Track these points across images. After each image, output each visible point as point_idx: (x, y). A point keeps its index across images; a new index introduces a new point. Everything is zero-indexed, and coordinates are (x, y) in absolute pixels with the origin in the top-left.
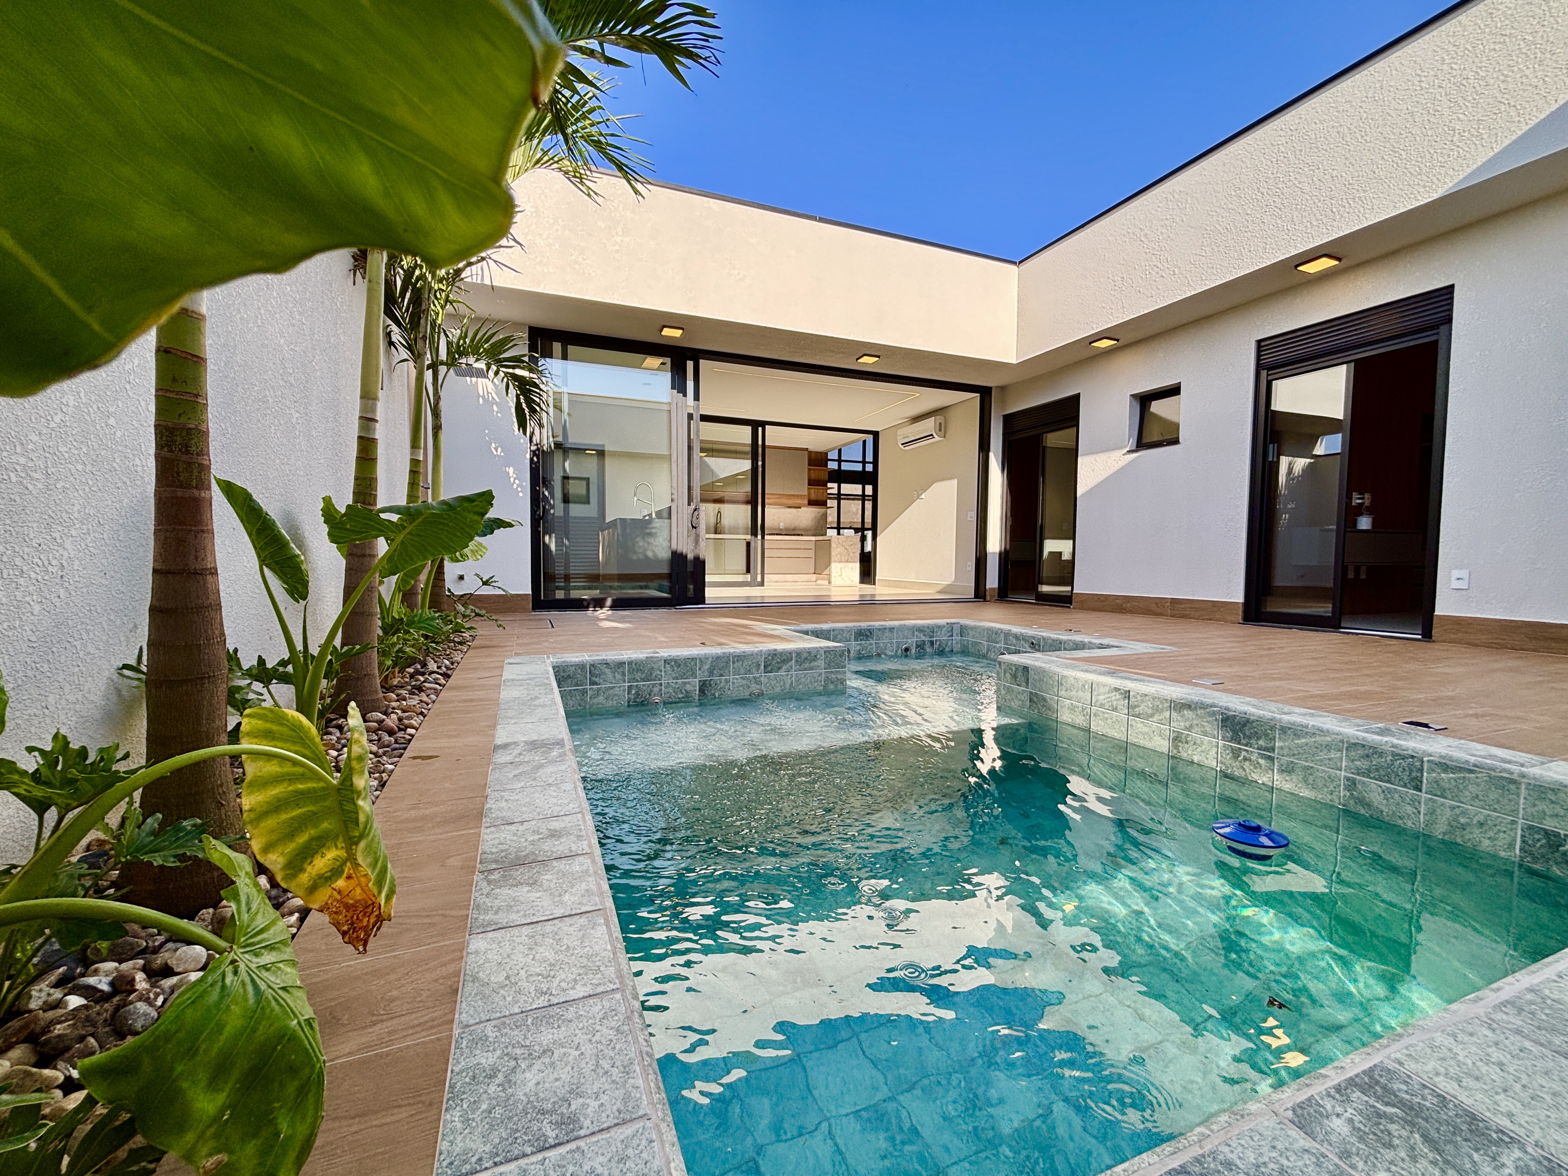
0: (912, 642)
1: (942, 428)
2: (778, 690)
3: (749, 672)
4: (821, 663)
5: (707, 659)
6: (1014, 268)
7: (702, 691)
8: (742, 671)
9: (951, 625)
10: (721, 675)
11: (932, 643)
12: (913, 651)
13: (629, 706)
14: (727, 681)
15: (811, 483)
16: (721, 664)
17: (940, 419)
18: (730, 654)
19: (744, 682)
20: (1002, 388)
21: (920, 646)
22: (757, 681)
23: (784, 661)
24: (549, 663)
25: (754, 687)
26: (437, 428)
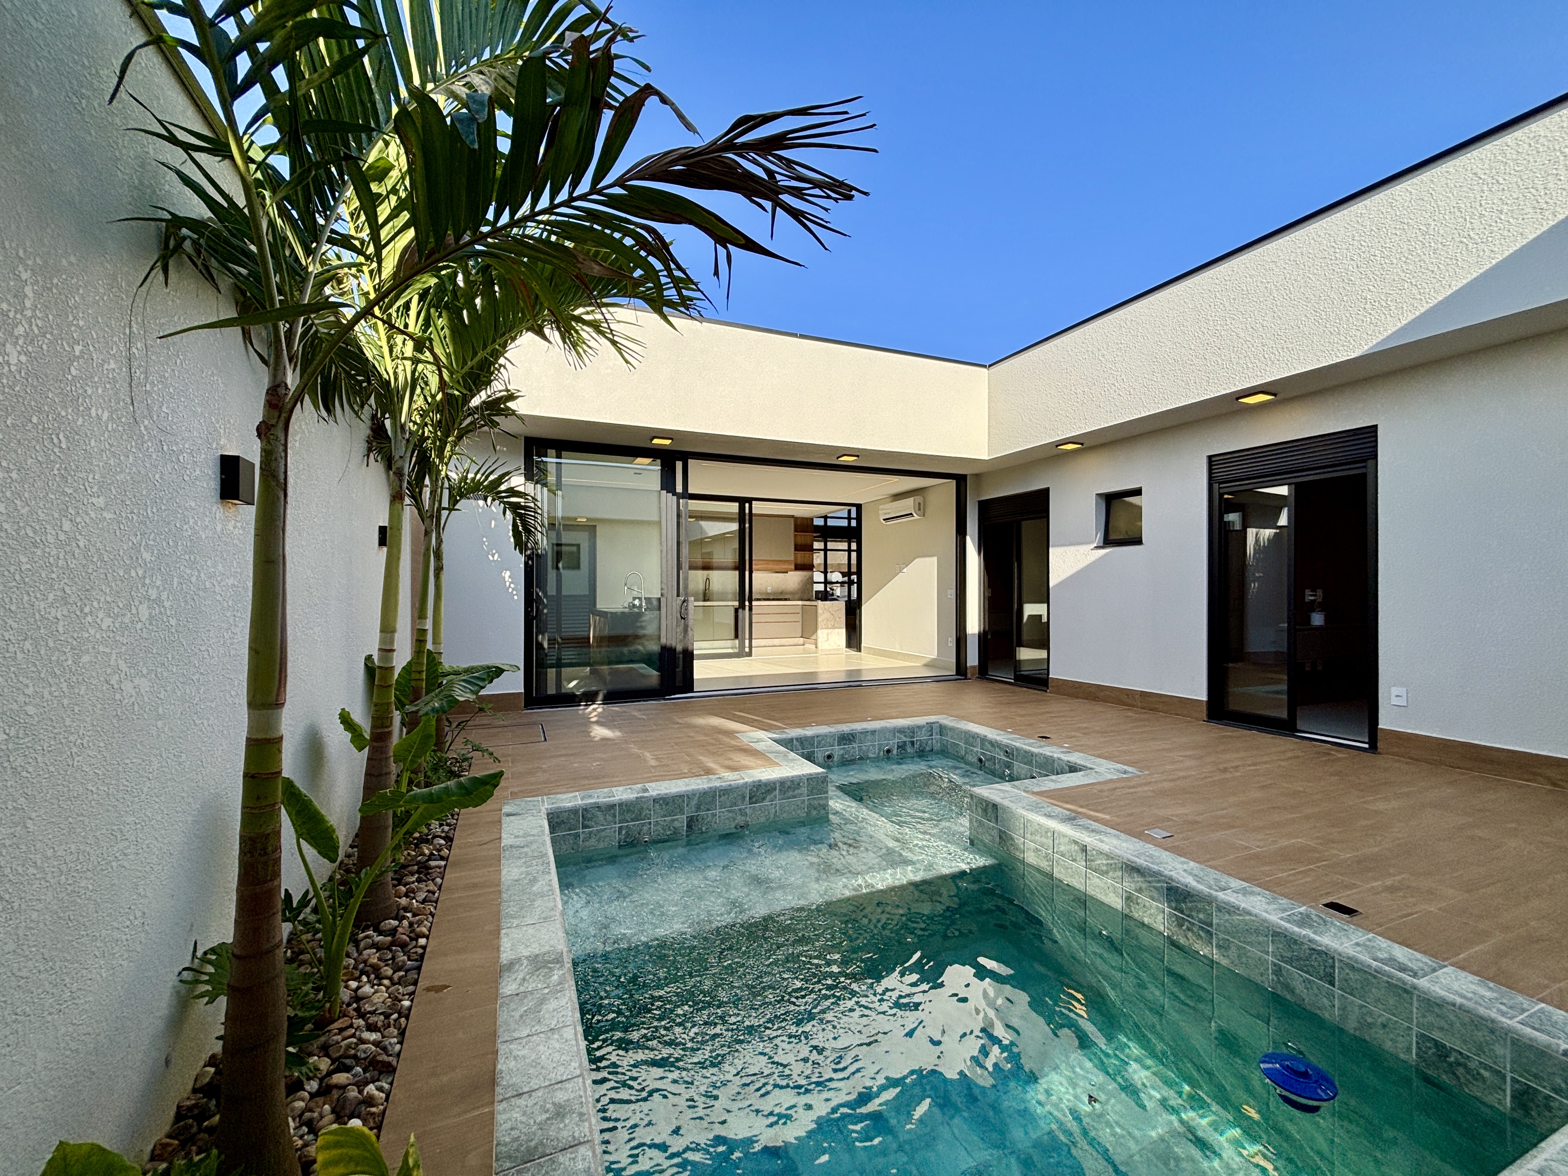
0: (893, 743)
1: (921, 508)
2: (762, 820)
3: (735, 804)
4: (804, 790)
5: (694, 795)
6: (984, 370)
7: (689, 826)
8: (729, 804)
9: (930, 725)
10: (708, 810)
11: (913, 743)
12: (895, 752)
13: (620, 847)
14: (714, 815)
15: (798, 548)
16: (708, 798)
17: (919, 499)
18: (716, 788)
19: (730, 815)
20: (977, 476)
21: (902, 747)
22: (742, 813)
23: (769, 792)
24: (544, 810)
25: (740, 819)
26: (439, 569)
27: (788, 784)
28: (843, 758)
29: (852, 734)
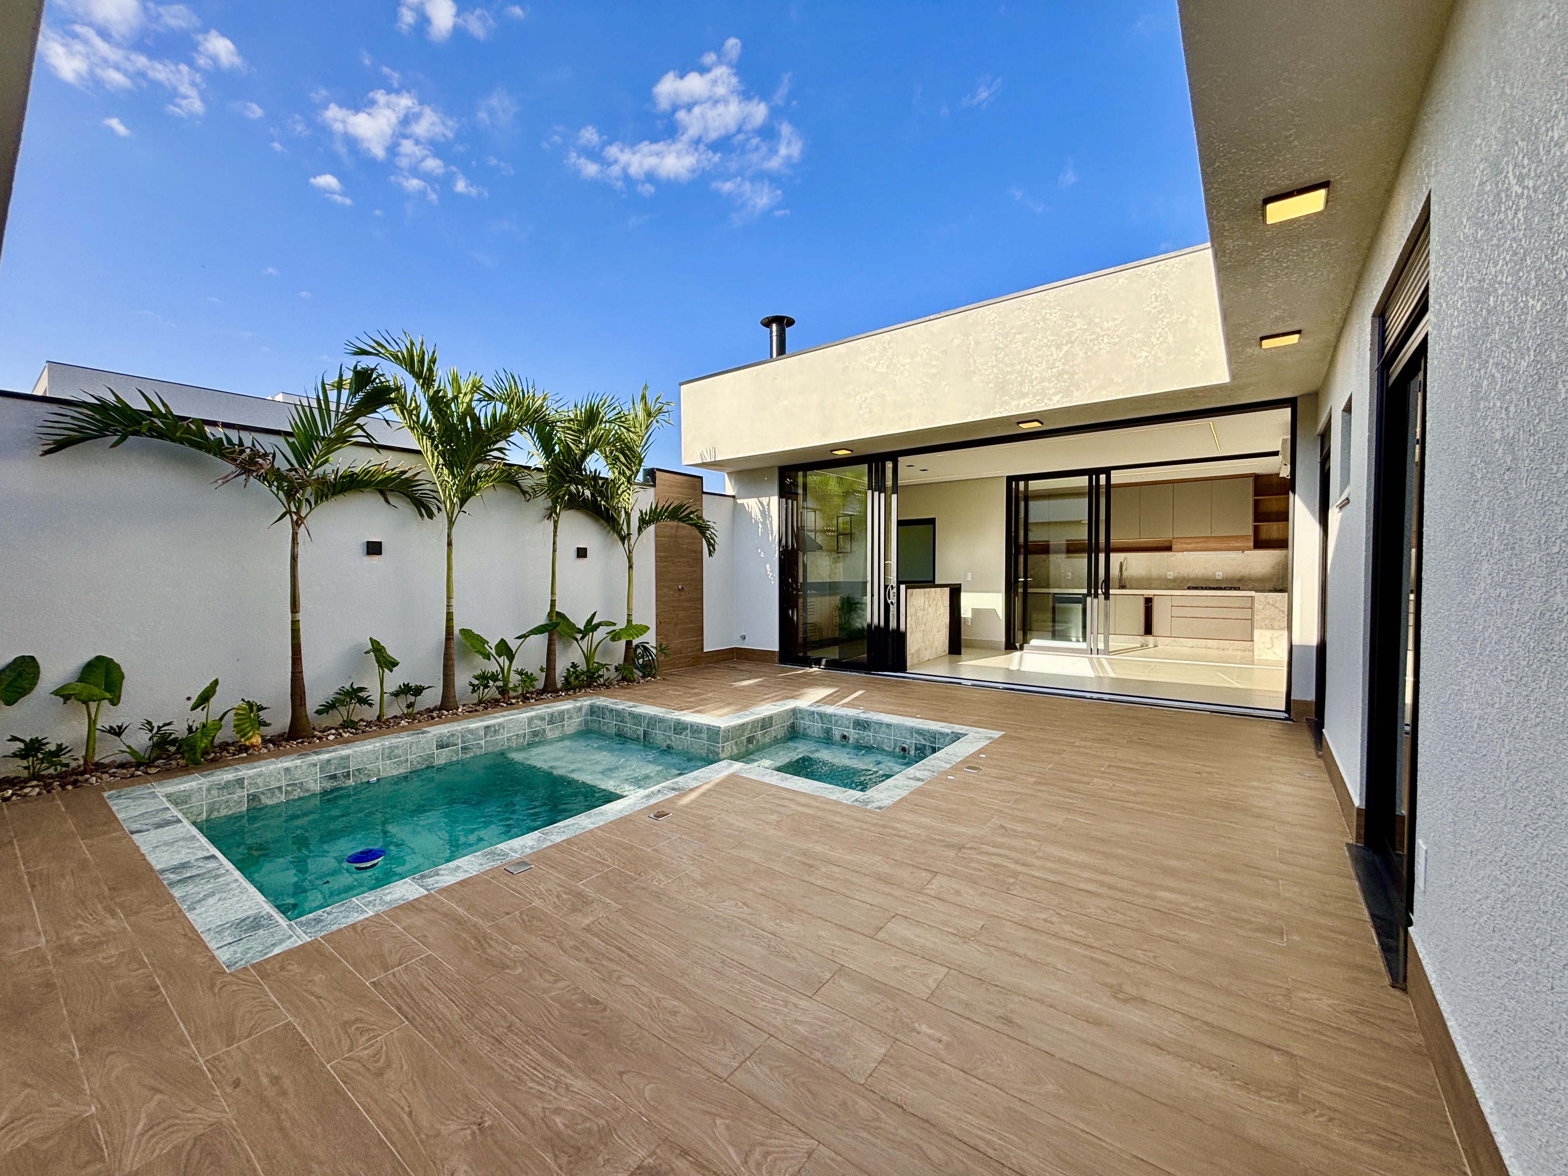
2: (680, 747)
3: (667, 731)
5: (647, 717)
7: (644, 737)
8: (663, 730)
10: (653, 729)
14: (656, 734)
15: (1256, 517)
16: (653, 721)
18: (657, 717)
19: (664, 736)
20: (1314, 396)
22: (670, 737)
23: (684, 730)
24: (588, 702)
25: (669, 742)
26: (631, 567)
27: (695, 728)
28: (858, 742)
29: (866, 722)
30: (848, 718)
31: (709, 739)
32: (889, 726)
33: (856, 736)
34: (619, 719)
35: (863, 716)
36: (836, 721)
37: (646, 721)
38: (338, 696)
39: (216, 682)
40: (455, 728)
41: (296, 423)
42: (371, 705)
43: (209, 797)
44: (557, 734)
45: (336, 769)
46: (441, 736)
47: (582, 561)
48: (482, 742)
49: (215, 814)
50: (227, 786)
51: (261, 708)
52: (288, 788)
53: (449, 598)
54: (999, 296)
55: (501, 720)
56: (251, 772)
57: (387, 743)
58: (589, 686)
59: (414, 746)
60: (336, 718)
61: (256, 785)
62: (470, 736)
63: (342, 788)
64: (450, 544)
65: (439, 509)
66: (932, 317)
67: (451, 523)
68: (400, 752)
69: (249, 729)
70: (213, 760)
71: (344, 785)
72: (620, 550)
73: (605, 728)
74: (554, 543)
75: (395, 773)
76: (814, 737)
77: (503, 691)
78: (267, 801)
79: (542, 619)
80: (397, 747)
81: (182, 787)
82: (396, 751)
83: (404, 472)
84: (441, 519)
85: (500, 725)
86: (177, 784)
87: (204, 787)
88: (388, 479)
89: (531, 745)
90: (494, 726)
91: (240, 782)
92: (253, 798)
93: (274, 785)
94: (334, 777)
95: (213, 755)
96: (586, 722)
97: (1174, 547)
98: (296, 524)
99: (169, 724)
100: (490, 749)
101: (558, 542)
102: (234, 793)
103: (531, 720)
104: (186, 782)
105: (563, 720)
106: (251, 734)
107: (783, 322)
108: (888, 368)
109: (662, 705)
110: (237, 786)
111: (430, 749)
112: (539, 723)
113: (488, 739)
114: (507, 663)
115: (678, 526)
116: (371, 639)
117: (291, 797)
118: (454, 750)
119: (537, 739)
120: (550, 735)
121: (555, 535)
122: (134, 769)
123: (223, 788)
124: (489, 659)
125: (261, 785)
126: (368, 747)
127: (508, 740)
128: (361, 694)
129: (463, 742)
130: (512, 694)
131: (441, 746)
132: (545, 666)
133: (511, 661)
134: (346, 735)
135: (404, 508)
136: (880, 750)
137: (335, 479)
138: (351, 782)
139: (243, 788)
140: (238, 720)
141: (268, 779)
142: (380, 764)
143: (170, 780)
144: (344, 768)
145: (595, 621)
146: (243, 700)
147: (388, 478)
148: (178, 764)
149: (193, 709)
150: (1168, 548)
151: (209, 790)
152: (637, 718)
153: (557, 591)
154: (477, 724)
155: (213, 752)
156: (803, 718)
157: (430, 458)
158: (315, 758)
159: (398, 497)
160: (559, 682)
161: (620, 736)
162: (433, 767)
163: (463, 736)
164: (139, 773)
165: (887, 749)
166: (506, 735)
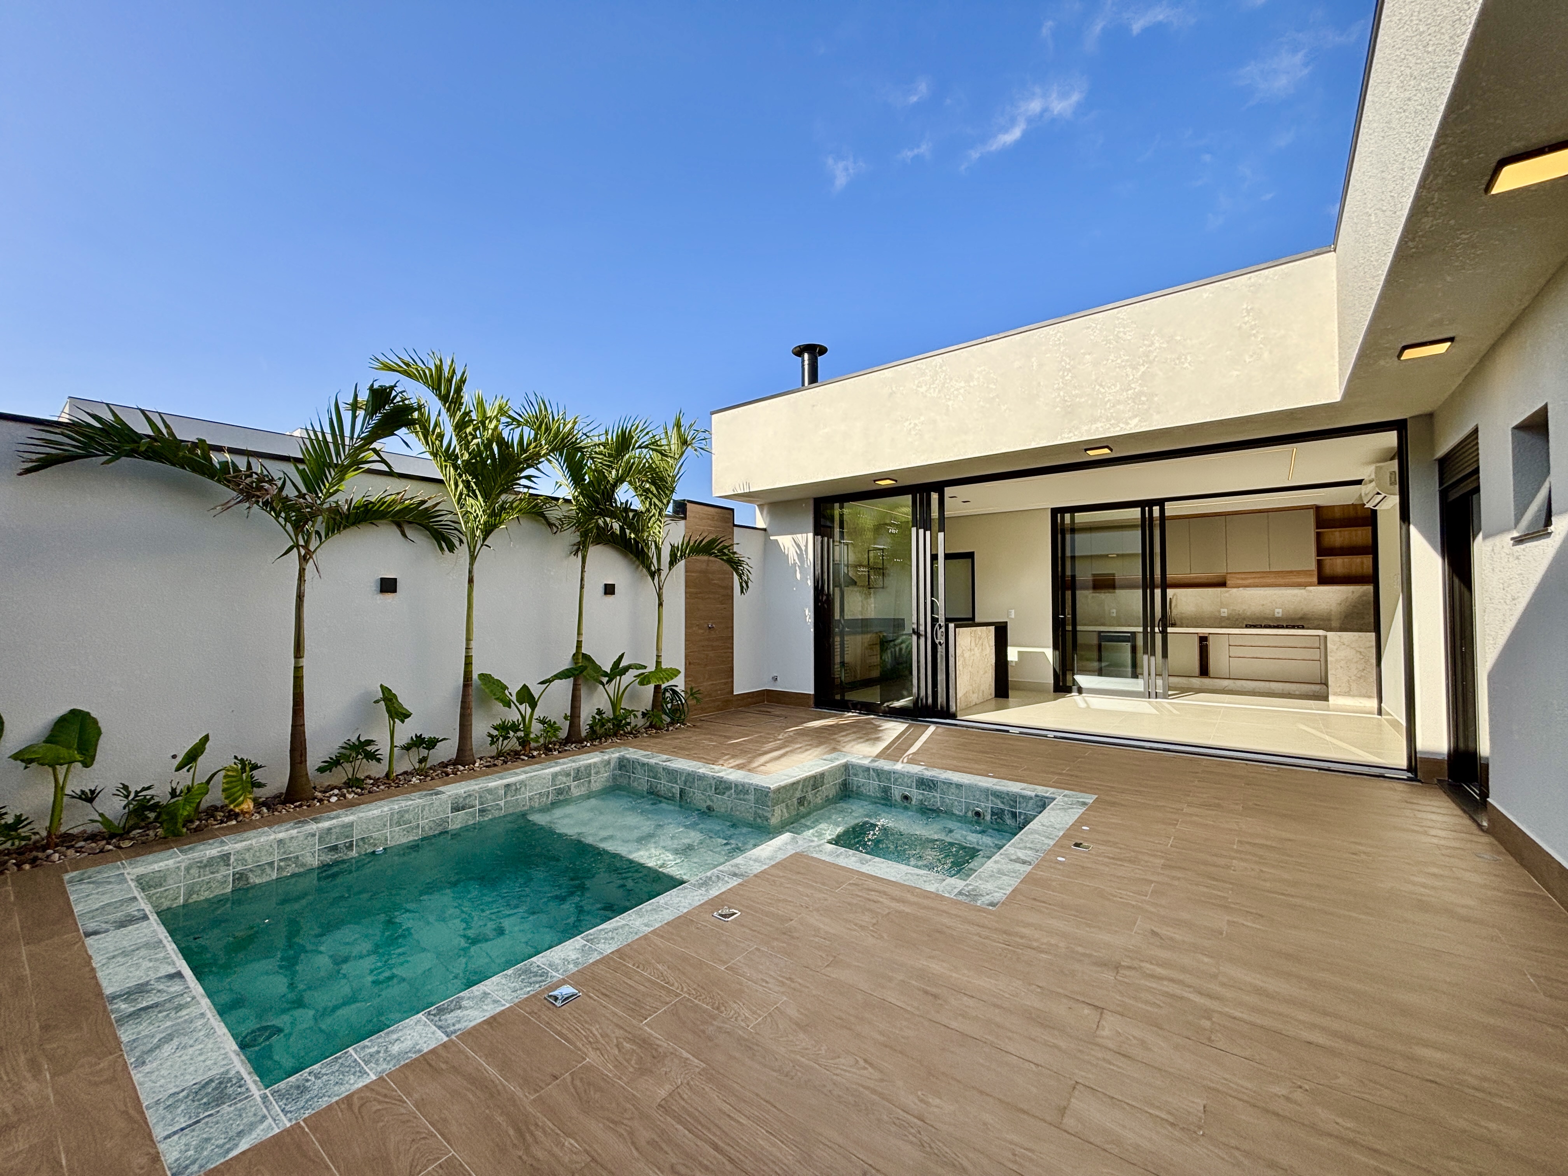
0: (985, 806)
2: (723, 810)
3: (707, 790)
4: (752, 797)
5: (683, 773)
6: (1327, 256)
8: (702, 788)
10: (691, 787)
14: (694, 793)
15: (1323, 551)
16: (692, 778)
18: (696, 773)
19: (703, 797)
20: (1429, 418)
22: (711, 798)
23: (727, 789)
24: (617, 755)
25: (709, 803)
26: (660, 604)
27: (741, 787)
28: (922, 804)
29: (932, 781)
30: (910, 776)
31: (757, 801)
32: (959, 786)
33: (921, 797)
34: (651, 774)
35: (929, 773)
36: (896, 780)
37: (683, 779)
38: (343, 751)
39: (206, 738)
40: (472, 788)
41: (307, 448)
42: (379, 760)
43: (188, 876)
44: (583, 790)
45: (337, 839)
46: (457, 796)
47: (610, 598)
48: (502, 803)
49: (195, 897)
50: (210, 863)
51: (255, 767)
52: (282, 864)
53: (468, 640)
54: (1065, 315)
55: (523, 777)
56: (239, 846)
57: (396, 807)
58: (615, 735)
59: (427, 808)
60: (339, 776)
61: (244, 861)
62: (489, 797)
63: (344, 862)
64: (471, 581)
65: (461, 541)
66: (989, 338)
67: (473, 558)
68: (411, 816)
69: (240, 793)
70: (197, 830)
71: (345, 858)
72: (649, 587)
73: (636, 784)
74: (582, 579)
75: (404, 840)
76: (870, 796)
77: (524, 742)
78: (255, 880)
79: (565, 663)
80: (407, 811)
81: (156, 867)
82: (407, 816)
83: (424, 502)
84: (463, 552)
85: (522, 782)
86: (151, 864)
87: (183, 865)
88: (407, 510)
89: (554, 805)
90: (515, 784)
91: (225, 858)
92: (240, 877)
93: (265, 860)
94: (334, 849)
95: (197, 823)
96: (614, 778)
97: (1228, 582)
98: (304, 559)
99: (149, 788)
100: (511, 811)
101: (585, 579)
102: (217, 872)
103: (555, 776)
104: (162, 860)
105: (590, 775)
106: (241, 799)
107: (815, 351)
108: (939, 392)
109: (699, 759)
110: (222, 864)
111: (444, 812)
112: (564, 779)
113: (509, 799)
114: (529, 710)
115: (709, 561)
116: (381, 686)
117: (285, 874)
118: (470, 813)
119: (561, 798)
120: (575, 792)
121: (583, 571)
122: (104, 842)
123: (206, 866)
124: (510, 707)
125: (250, 861)
126: (375, 812)
127: (530, 799)
128: (369, 748)
129: (481, 804)
130: (533, 745)
131: (456, 809)
132: (569, 714)
133: (533, 710)
134: (350, 796)
135: (421, 541)
136: (949, 814)
137: (349, 509)
138: (354, 853)
139: (228, 865)
140: (227, 783)
141: (258, 854)
142: (387, 831)
143: (143, 858)
144: (347, 837)
145: (623, 664)
146: (236, 757)
147: (407, 507)
148: (156, 835)
149: (179, 769)
150: (1222, 584)
151: (188, 869)
152: (672, 774)
153: (584, 631)
154: (495, 782)
155: (198, 819)
156: (855, 775)
157: (453, 487)
158: (313, 827)
159: (416, 529)
160: (584, 730)
161: (652, 793)
162: (447, 832)
163: (481, 797)
164: (110, 847)
165: (957, 813)
166: (528, 794)
